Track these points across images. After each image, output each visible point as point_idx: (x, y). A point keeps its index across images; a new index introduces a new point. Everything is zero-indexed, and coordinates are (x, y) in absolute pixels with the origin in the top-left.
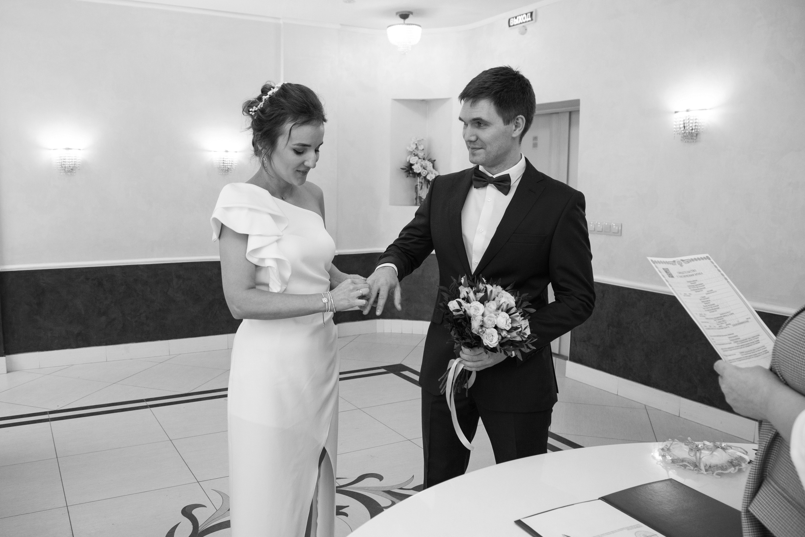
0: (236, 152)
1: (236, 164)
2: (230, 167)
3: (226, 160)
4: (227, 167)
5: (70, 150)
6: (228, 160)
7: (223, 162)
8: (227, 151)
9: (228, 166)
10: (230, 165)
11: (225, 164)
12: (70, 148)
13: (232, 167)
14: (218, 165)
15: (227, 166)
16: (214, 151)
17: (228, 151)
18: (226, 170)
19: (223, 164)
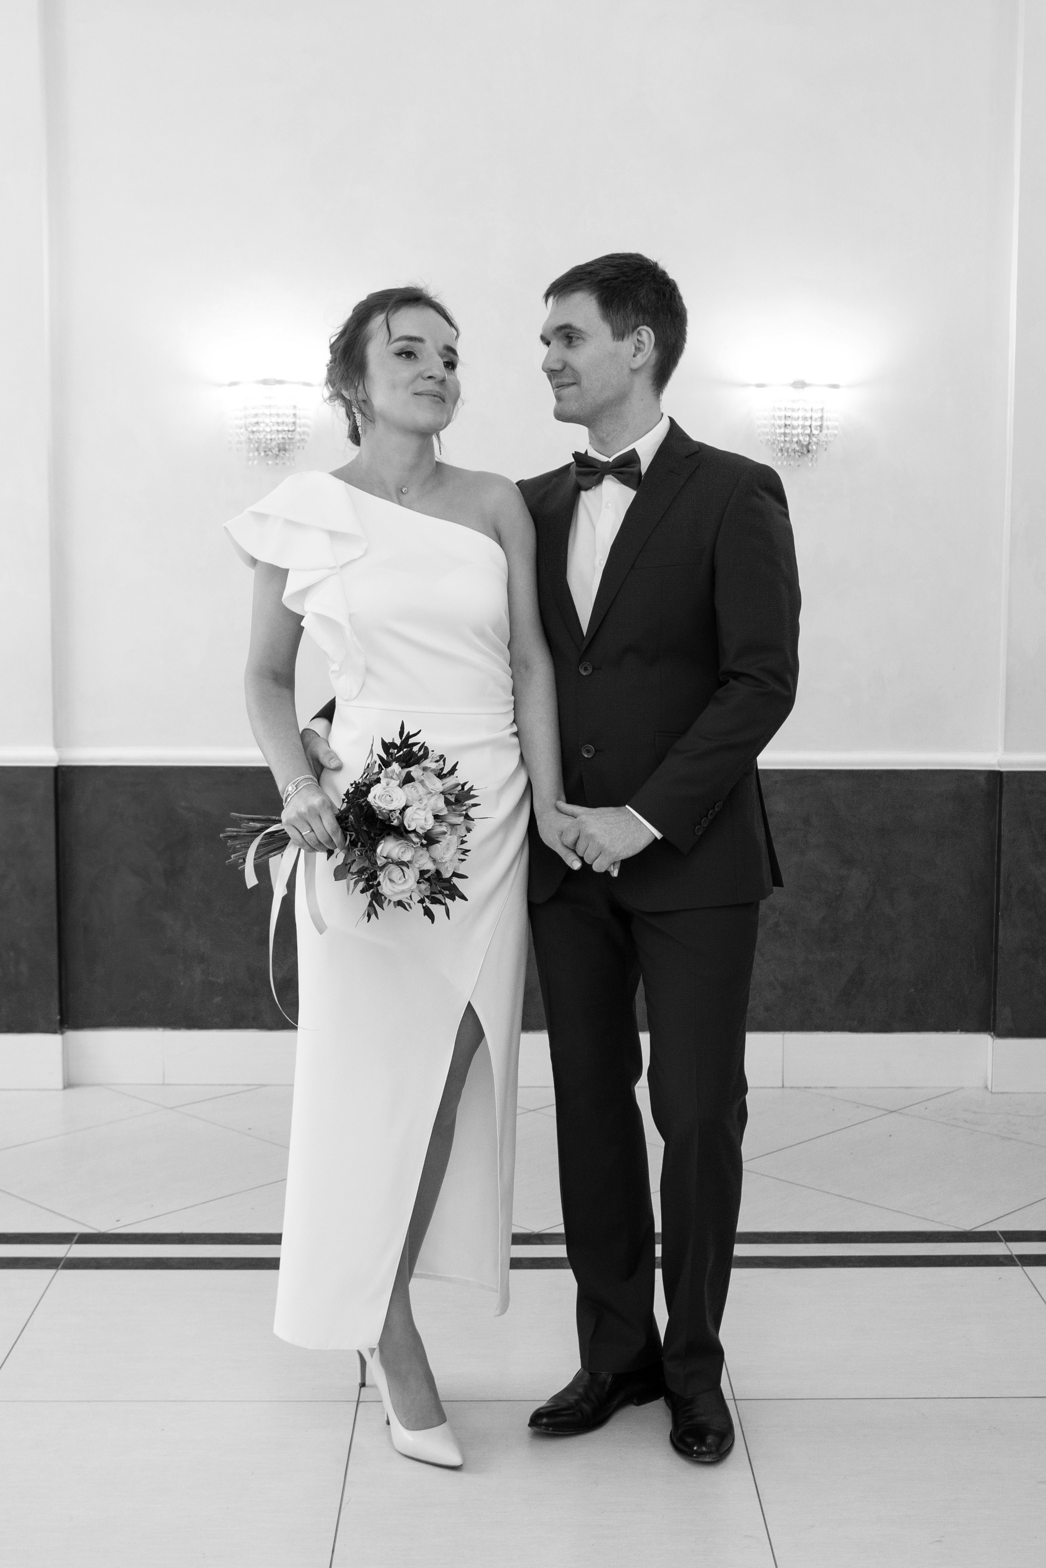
0: (835, 386)
1: (836, 428)
2: (807, 439)
3: (795, 415)
4: (795, 439)
5: (277, 386)
6: (801, 414)
7: (782, 422)
8: (800, 385)
9: (801, 438)
10: (808, 431)
11: (788, 431)
12: (278, 378)
13: (814, 439)
14: (767, 434)
15: (798, 435)
16: (759, 386)
17: (807, 382)
18: (794, 451)
19: (782, 431)
